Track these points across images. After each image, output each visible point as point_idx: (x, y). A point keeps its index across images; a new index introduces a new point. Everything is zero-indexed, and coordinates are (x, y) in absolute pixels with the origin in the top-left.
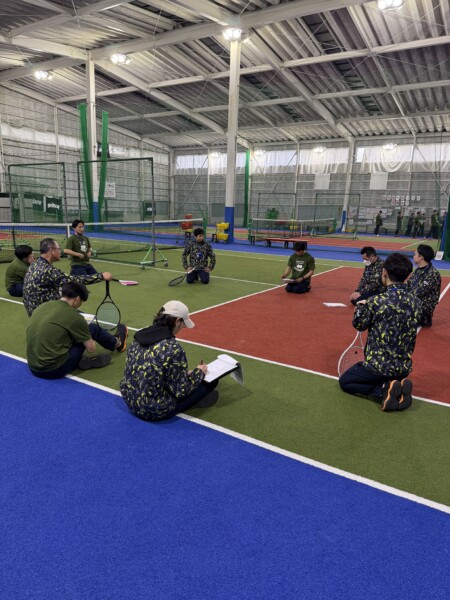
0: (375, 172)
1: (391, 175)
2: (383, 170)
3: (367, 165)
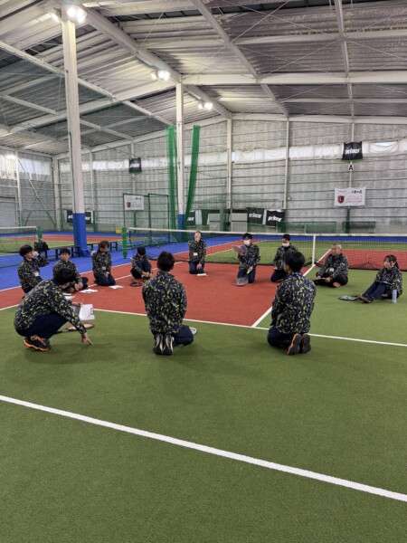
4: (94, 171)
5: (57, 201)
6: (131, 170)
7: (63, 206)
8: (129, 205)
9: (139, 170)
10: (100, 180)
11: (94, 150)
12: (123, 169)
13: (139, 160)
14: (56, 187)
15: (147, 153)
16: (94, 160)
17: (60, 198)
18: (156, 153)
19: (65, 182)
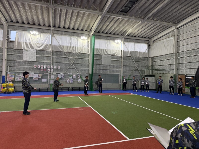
0: (26, 48)
1: (38, 52)
2: (32, 48)
3: (19, 43)
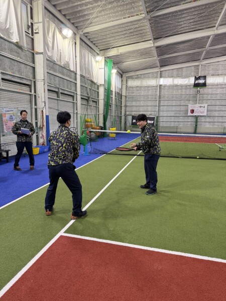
4: (161, 85)
5: (123, 109)
6: (196, 85)
7: (127, 113)
8: (192, 111)
9: (204, 85)
10: (165, 92)
11: (162, 69)
12: (189, 84)
13: (205, 77)
14: (123, 98)
15: (211, 72)
16: (161, 77)
17: (126, 106)
18: (220, 72)
19: (131, 94)
